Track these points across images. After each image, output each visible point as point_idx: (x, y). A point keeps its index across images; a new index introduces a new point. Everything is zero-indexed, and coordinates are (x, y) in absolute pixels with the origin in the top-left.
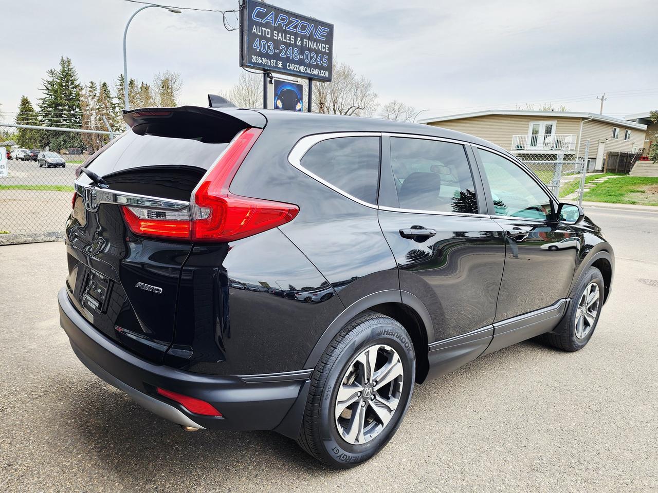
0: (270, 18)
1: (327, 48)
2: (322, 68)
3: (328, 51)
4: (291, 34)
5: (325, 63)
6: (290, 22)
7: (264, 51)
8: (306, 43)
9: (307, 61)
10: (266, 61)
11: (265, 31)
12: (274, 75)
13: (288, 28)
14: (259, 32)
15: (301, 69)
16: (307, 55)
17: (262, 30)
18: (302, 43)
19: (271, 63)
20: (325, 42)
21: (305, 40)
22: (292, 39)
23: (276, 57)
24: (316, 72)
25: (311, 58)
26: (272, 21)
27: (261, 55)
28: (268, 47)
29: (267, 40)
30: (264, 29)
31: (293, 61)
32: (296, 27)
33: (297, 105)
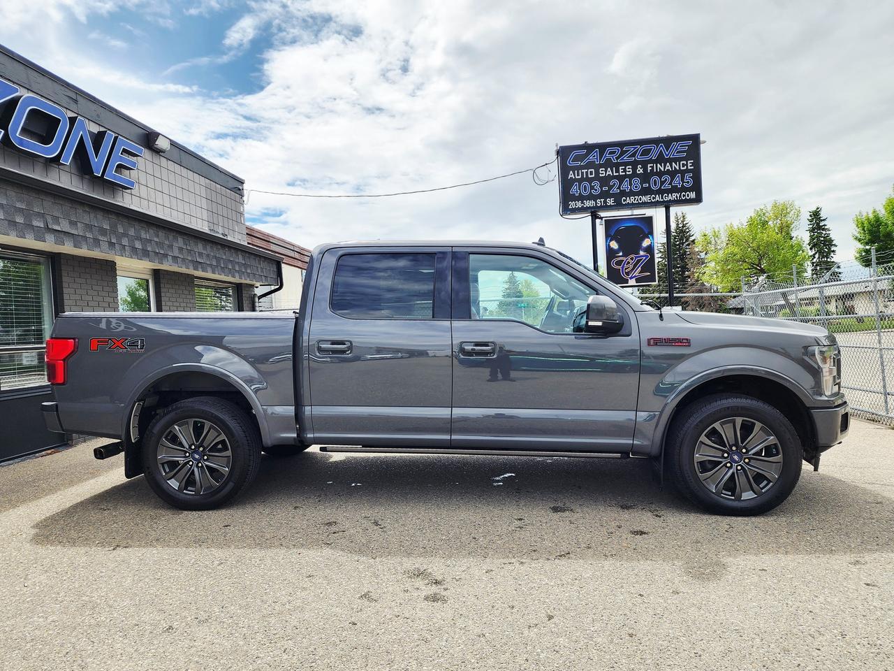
0: (591, 158)
2: (684, 189)
3: (692, 167)
5: (688, 182)
7: (585, 194)
8: (652, 167)
9: (655, 188)
10: (589, 203)
11: (587, 172)
12: (602, 214)
13: (622, 159)
14: (578, 175)
15: (645, 199)
16: (655, 180)
17: (582, 173)
18: (645, 169)
19: (596, 203)
22: (628, 170)
23: (604, 195)
24: (674, 196)
25: (662, 183)
26: (597, 159)
27: (581, 198)
28: (592, 188)
29: (590, 180)
30: (585, 171)
31: (632, 194)
32: (633, 155)
33: (643, 240)
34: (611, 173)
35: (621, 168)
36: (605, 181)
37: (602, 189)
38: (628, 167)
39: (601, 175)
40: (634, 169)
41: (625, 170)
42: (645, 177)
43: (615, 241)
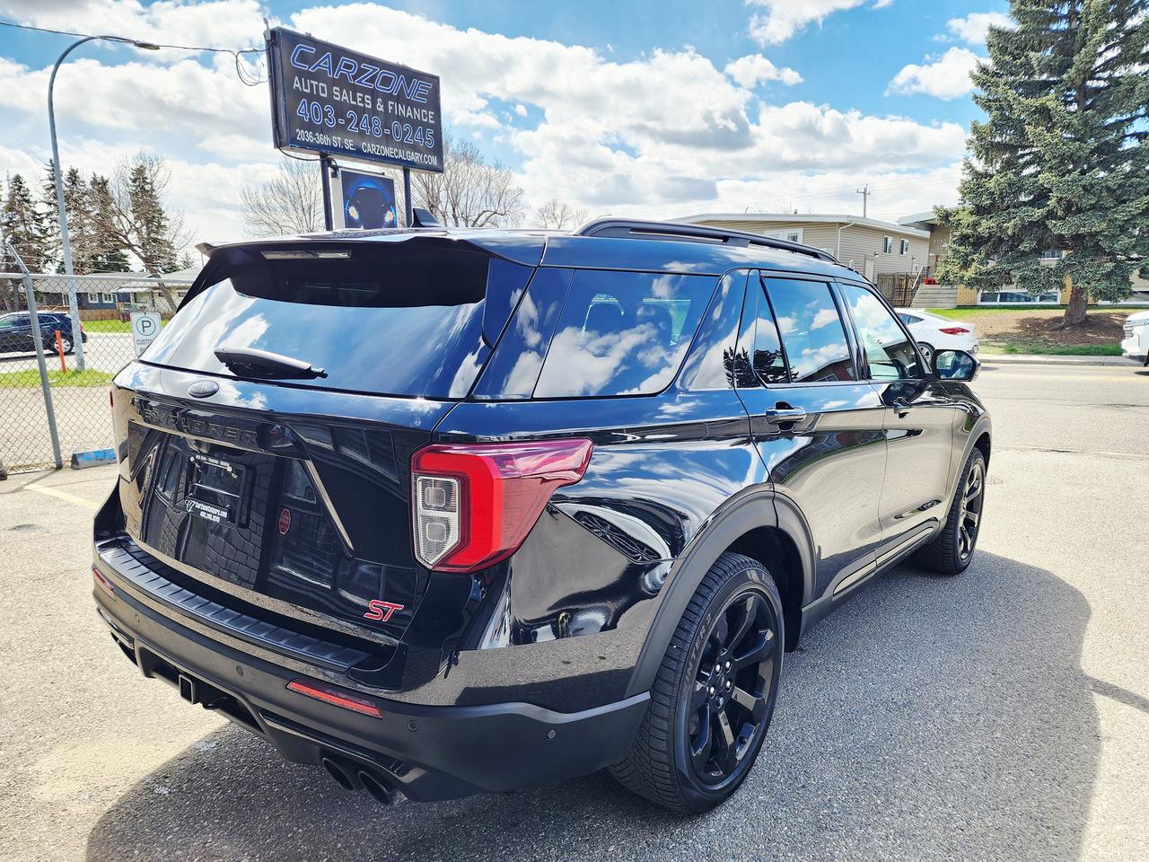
0: (321, 64)
1: (431, 117)
2: (424, 150)
3: (433, 122)
4: (365, 91)
5: (429, 142)
6: (361, 72)
7: (317, 121)
8: (394, 108)
9: (398, 139)
10: (323, 139)
11: (317, 86)
12: (339, 162)
13: (359, 82)
14: (306, 87)
15: (388, 152)
16: (397, 128)
17: (311, 86)
18: (385, 104)
19: (332, 141)
20: (427, 107)
21: (390, 102)
22: (366, 101)
23: (341, 131)
24: (416, 157)
25: (405, 133)
26: (329, 68)
27: (314, 128)
28: (325, 114)
29: (323, 102)
30: (314, 83)
31: (372, 139)
32: (372, 80)
33: (385, 213)
34: (346, 98)
35: (358, 94)
36: (340, 109)
37: (337, 121)
38: (366, 96)
39: (336, 98)
40: (374, 103)
41: (363, 101)
42: (387, 119)
43: (356, 208)
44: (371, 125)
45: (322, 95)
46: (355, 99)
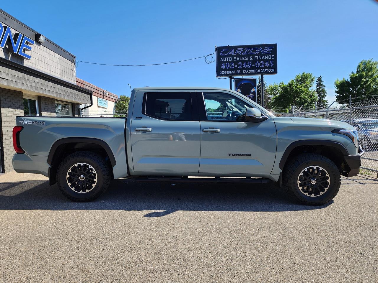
0: (230, 52)
1: (272, 57)
2: (269, 68)
3: (274, 58)
4: (245, 56)
5: (271, 65)
6: (244, 51)
7: (227, 68)
8: (257, 57)
9: (257, 66)
10: (229, 72)
11: (228, 59)
13: (244, 53)
14: (225, 60)
15: (253, 71)
16: (258, 63)
18: (253, 58)
19: (232, 72)
20: (271, 54)
21: (255, 57)
22: (246, 58)
23: (236, 69)
24: (265, 70)
25: (261, 64)
26: (233, 53)
27: (226, 70)
29: (230, 62)
30: (227, 58)
31: (247, 69)
32: (249, 52)
33: (252, 89)
34: (239, 59)
35: (243, 57)
36: (236, 63)
37: (235, 66)
38: (246, 57)
39: (234, 60)
40: (249, 58)
42: (253, 62)
43: (240, 89)
44: (247, 65)
45: (230, 60)
46: (242, 59)
